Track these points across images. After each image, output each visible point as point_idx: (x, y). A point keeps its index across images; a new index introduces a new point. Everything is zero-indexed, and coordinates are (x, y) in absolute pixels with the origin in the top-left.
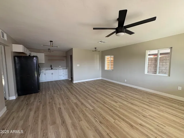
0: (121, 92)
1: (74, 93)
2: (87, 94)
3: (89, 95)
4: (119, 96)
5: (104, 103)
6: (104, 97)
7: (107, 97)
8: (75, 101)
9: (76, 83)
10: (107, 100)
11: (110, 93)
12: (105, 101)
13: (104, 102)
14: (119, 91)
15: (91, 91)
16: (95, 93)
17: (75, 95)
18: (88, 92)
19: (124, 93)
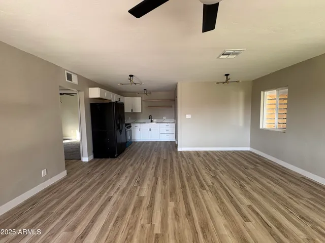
0: (296, 210)
1: (160, 173)
2: (182, 181)
3: (183, 187)
4: (280, 226)
5: (202, 228)
6: (214, 208)
7: (225, 213)
8: (145, 192)
9: (181, 152)
10: (221, 221)
11: (247, 202)
12: (211, 224)
13: (205, 227)
14: (287, 205)
15: (198, 178)
16: (202, 186)
17: (157, 179)
18: (189, 179)
19: (312, 222)
